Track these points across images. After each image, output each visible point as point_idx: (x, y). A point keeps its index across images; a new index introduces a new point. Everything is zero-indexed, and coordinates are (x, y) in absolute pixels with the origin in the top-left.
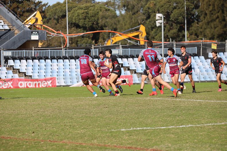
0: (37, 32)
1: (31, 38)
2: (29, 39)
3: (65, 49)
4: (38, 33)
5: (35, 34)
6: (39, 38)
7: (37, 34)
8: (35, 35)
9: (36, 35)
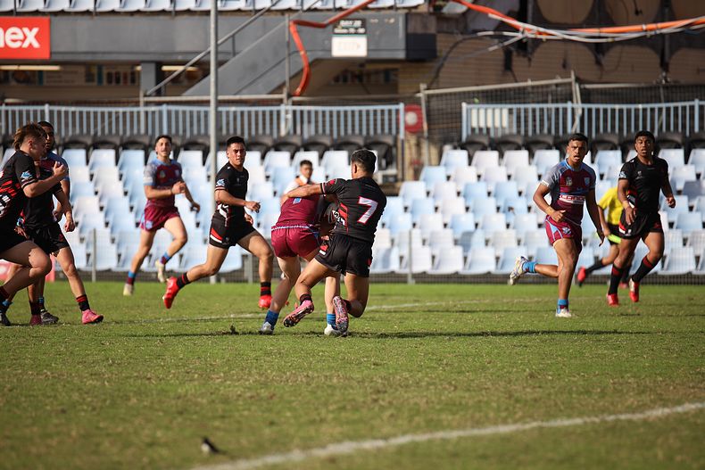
0: (358, 23)
1: (330, 50)
2: (320, 54)
3: (294, 103)
4: (363, 26)
5: (352, 30)
6: (368, 50)
7: (362, 30)
8: (348, 34)
9: (356, 33)
